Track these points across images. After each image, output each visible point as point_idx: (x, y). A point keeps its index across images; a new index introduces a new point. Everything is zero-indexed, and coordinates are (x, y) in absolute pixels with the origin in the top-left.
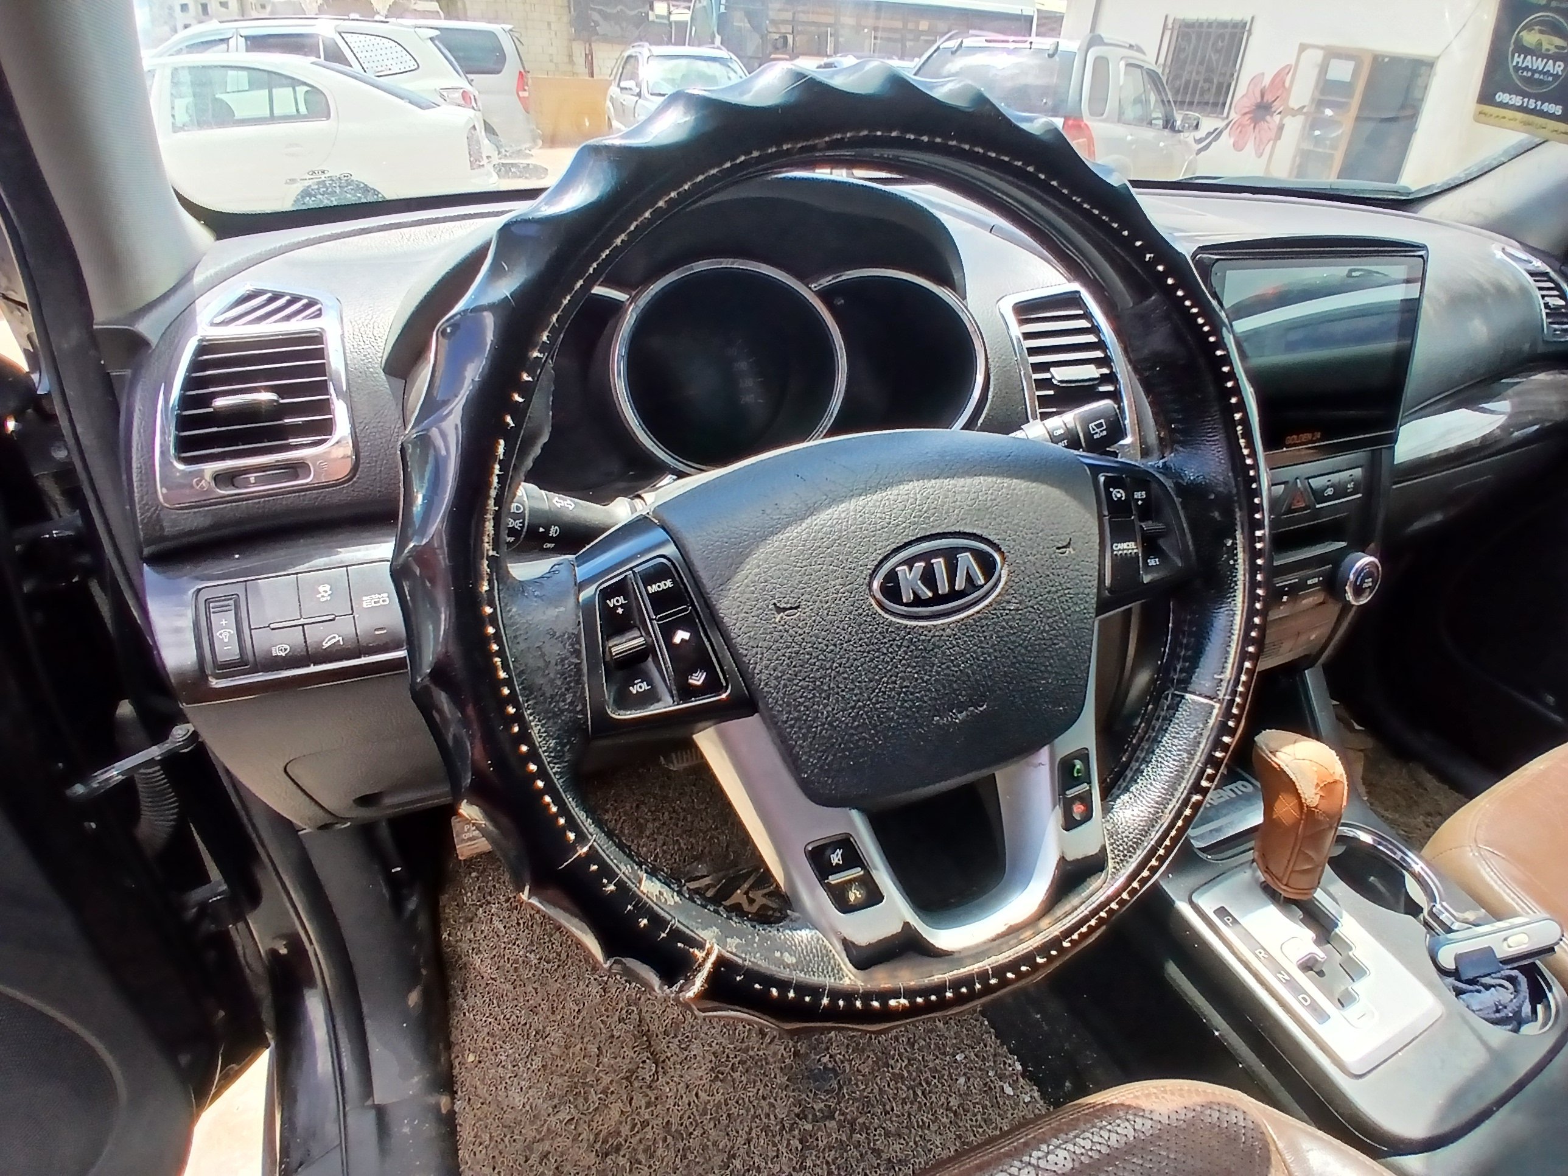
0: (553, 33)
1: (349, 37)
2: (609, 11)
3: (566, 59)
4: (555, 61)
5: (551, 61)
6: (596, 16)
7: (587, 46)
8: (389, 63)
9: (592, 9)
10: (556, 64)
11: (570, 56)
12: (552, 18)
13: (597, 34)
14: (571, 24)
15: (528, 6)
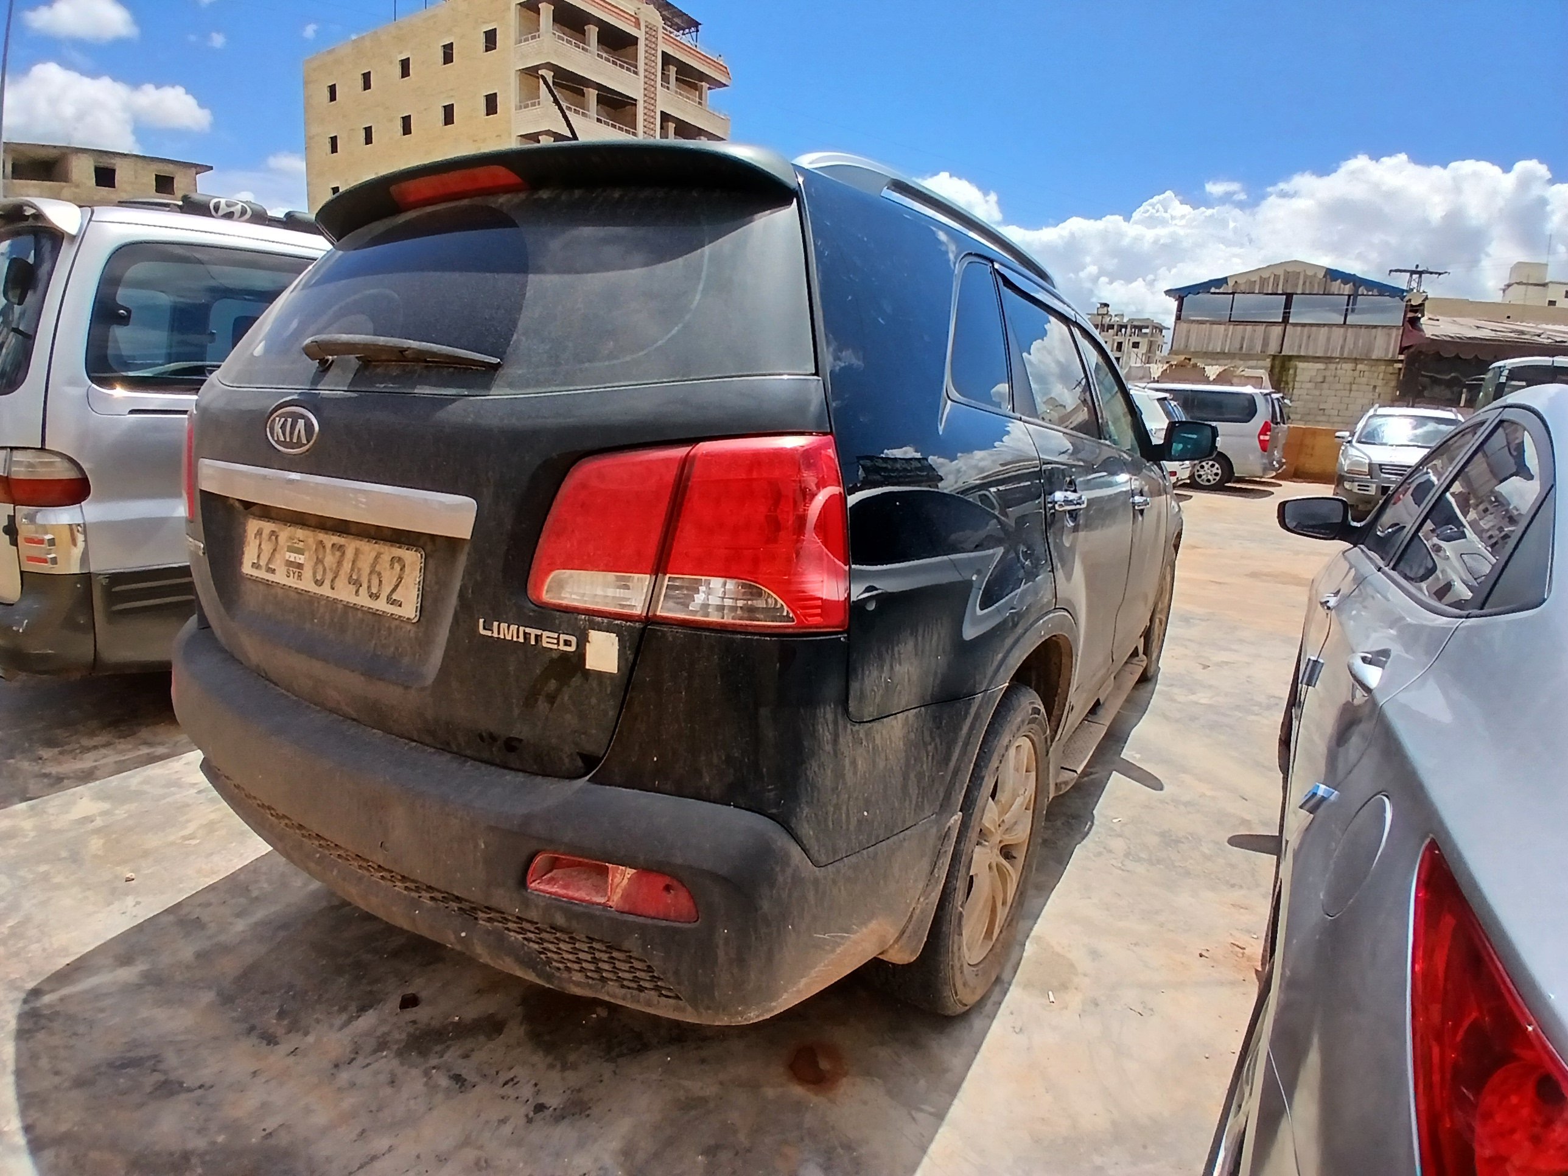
9: (1423, 376)
12: (1379, 383)
13: (1424, 397)
14: (1397, 388)
15: (1357, 373)
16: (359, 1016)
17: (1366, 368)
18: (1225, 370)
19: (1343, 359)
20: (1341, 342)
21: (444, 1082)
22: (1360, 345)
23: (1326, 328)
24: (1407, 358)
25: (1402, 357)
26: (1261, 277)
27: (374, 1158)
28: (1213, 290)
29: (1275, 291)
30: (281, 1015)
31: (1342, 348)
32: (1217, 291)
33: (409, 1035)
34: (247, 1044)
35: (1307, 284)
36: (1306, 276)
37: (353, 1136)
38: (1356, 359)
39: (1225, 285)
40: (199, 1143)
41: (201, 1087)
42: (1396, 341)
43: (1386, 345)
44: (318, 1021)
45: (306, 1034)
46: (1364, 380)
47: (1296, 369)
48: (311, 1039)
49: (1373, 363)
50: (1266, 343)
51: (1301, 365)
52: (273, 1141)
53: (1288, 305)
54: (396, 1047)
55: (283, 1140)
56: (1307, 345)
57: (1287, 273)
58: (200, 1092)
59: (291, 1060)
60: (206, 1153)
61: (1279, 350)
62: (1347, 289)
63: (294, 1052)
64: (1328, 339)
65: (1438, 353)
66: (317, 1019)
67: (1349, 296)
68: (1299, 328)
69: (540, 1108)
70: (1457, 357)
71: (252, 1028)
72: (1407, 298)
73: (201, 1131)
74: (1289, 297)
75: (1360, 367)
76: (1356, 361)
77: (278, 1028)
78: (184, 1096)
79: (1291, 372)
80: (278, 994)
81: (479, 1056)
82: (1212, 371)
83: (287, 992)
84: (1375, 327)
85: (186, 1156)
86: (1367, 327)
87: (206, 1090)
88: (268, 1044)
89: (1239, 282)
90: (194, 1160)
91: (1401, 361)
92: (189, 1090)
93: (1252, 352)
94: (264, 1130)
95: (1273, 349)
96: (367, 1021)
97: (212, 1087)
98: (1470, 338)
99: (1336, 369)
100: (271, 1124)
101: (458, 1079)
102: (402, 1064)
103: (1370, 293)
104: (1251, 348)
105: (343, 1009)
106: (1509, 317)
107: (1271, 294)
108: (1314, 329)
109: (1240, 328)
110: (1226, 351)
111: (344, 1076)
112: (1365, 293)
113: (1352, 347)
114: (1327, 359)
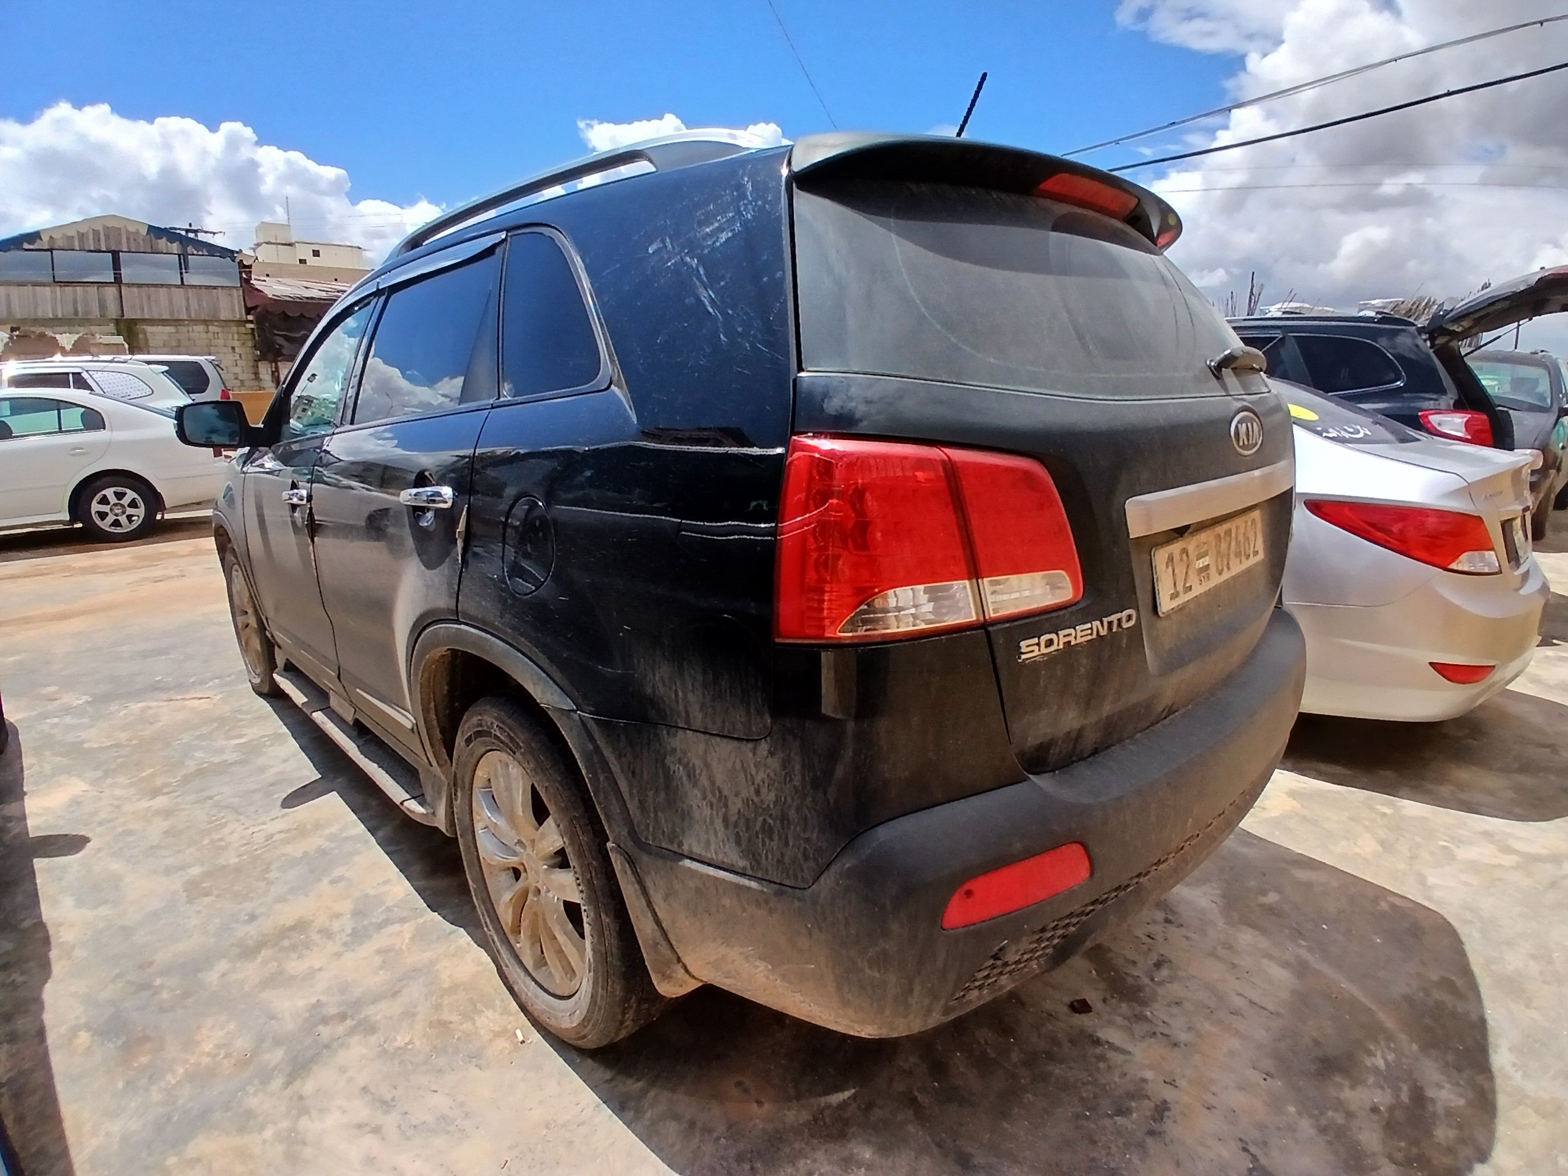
0: (238, 357)
1: (96, 375)
2: (294, 335)
3: (253, 376)
4: (240, 378)
5: (236, 379)
6: (281, 341)
7: (274, 365)
8: (128, 391)
9: (276, 335)
10: (242, 382)
11: (256, 374)
12: (236, 344)
13: (283, 355)
14: (255, 347)
15: (210, 336)
16: (1108, 1042)
17: (216, 329)
18: (79, 339)
19: (196, 322)
20: (184, 303)
21: (1164, 972)
22: (205, 305)
23: (165, 289)
24: (257, 318)
25: (250, 318)
26: (78, 232)
27: (1251, 1002)
28: (26, 246)
29: (98, 248)
30: (1123, 1112)
31: (188, 309)
32: (31, 247)
33: (1121, 1000)
34: (1172, 1128)
35: (132, 241)
36: (128, 232)
37: (1239, 1018)
38: (205, 321)
39: (38, 241)
40: (1306, 1126)
41: (1245, 1150)
42: (239, 302)
43: (231, 306)
44: (1124, 1075)
45: (1144, 1080)
46: (221, 342)
47: (145, 333)
48: (1149, 1075)
49: (223, 324)
50: (102, 306)
51: (149, 329)
52: (1273, 1070)
53: (116, 265)
54: (1138, 1008)
55: (1267, 1063)
56: (150, 307)
57: (106, 228)
58: (1253, 1149)
59: (1182, 1083)
60: (1311, 1116)
61: (120, 313)
62: (175, 247)
63: (1172, 1083)
64: (171, 302)
65: (284, 312)
66: (1120, 1077)
67: (179, 255)
68: (135, 289)
69: (1167, 921)
70: (302, 316)
71: (1151, 1133)
72: (237, 260)
73: (1292, 1128)
74: (115, 254)
75: (211, 328)
76: (205, 322)
77: (1141, 1111)
78: (1263, 1161)
79: (141, 336)
80: (1092, 1126)
81: (1131, 955)
82: (66, 340)
83: (1087, 1118)
84: (215, 288)
85: (1323, 1130)
86: (207, 287)
87: (1247, 1144)
88: (1168, 1109)
89: (54, 236)
90: (1323, 1122)
91: (251, 322)
92: (1255, 1158)
93: (90, 317)
94: (1265, 1079)
95: (113, 311)
96: (1112, 1035)
97: (1241, 1140)
98: (307, 298)
99: (188, 331)
100: (1256, 1077)
101: (1158, 965)
102: (1157, 1001)
103: (200, 253)
104: (87, 313)
105: (1102, 1058)
106: (336, 280)
107: (92, 251)
108: (152, 289)
109: (68, 290)
110: (60, 316)
111: (1183, 1037)
112: (195, 252)
113: (197, 307)
114: (176, 322)
